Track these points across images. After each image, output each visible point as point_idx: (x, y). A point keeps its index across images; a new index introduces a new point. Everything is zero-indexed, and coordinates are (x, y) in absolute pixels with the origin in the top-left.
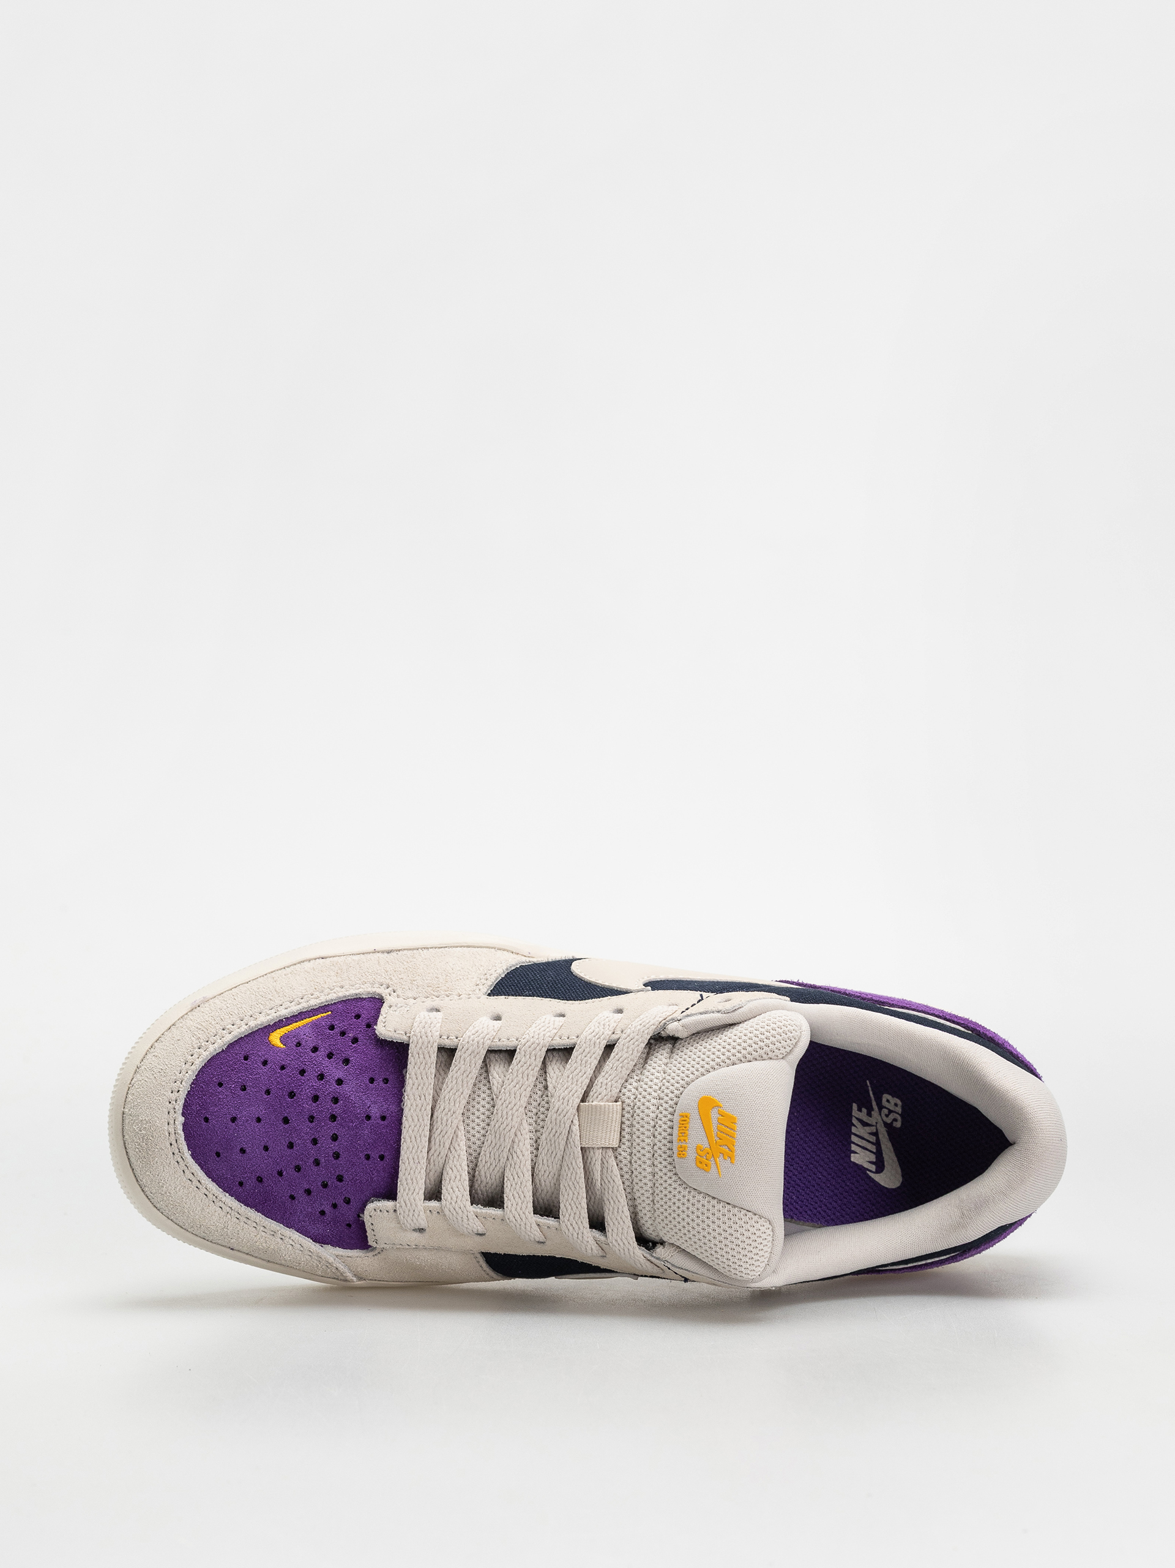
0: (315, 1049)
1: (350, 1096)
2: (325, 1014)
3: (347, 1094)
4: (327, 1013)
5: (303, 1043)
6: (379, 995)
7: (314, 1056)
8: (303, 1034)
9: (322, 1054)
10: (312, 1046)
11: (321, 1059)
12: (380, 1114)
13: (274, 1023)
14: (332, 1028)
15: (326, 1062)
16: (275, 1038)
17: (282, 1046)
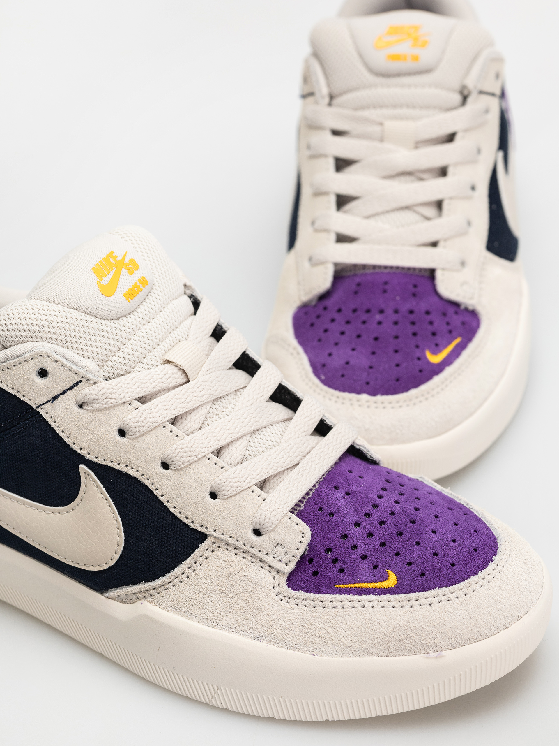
0: (364, 557)
1: (354, 512)
2: (341, 586)
3: (356, 514)
4: (338, 586)
5: (371, 567)
6: (289, 587)
7: (368, 552)
8: (368, 575)
9: (360, 551)
10: (365, 561)
11: (363, 547)
12: (339, 491)
13: (387, 594)
14: (341, 571)
15: (360, 543)
16: (392, 580)
17: (390, 572)
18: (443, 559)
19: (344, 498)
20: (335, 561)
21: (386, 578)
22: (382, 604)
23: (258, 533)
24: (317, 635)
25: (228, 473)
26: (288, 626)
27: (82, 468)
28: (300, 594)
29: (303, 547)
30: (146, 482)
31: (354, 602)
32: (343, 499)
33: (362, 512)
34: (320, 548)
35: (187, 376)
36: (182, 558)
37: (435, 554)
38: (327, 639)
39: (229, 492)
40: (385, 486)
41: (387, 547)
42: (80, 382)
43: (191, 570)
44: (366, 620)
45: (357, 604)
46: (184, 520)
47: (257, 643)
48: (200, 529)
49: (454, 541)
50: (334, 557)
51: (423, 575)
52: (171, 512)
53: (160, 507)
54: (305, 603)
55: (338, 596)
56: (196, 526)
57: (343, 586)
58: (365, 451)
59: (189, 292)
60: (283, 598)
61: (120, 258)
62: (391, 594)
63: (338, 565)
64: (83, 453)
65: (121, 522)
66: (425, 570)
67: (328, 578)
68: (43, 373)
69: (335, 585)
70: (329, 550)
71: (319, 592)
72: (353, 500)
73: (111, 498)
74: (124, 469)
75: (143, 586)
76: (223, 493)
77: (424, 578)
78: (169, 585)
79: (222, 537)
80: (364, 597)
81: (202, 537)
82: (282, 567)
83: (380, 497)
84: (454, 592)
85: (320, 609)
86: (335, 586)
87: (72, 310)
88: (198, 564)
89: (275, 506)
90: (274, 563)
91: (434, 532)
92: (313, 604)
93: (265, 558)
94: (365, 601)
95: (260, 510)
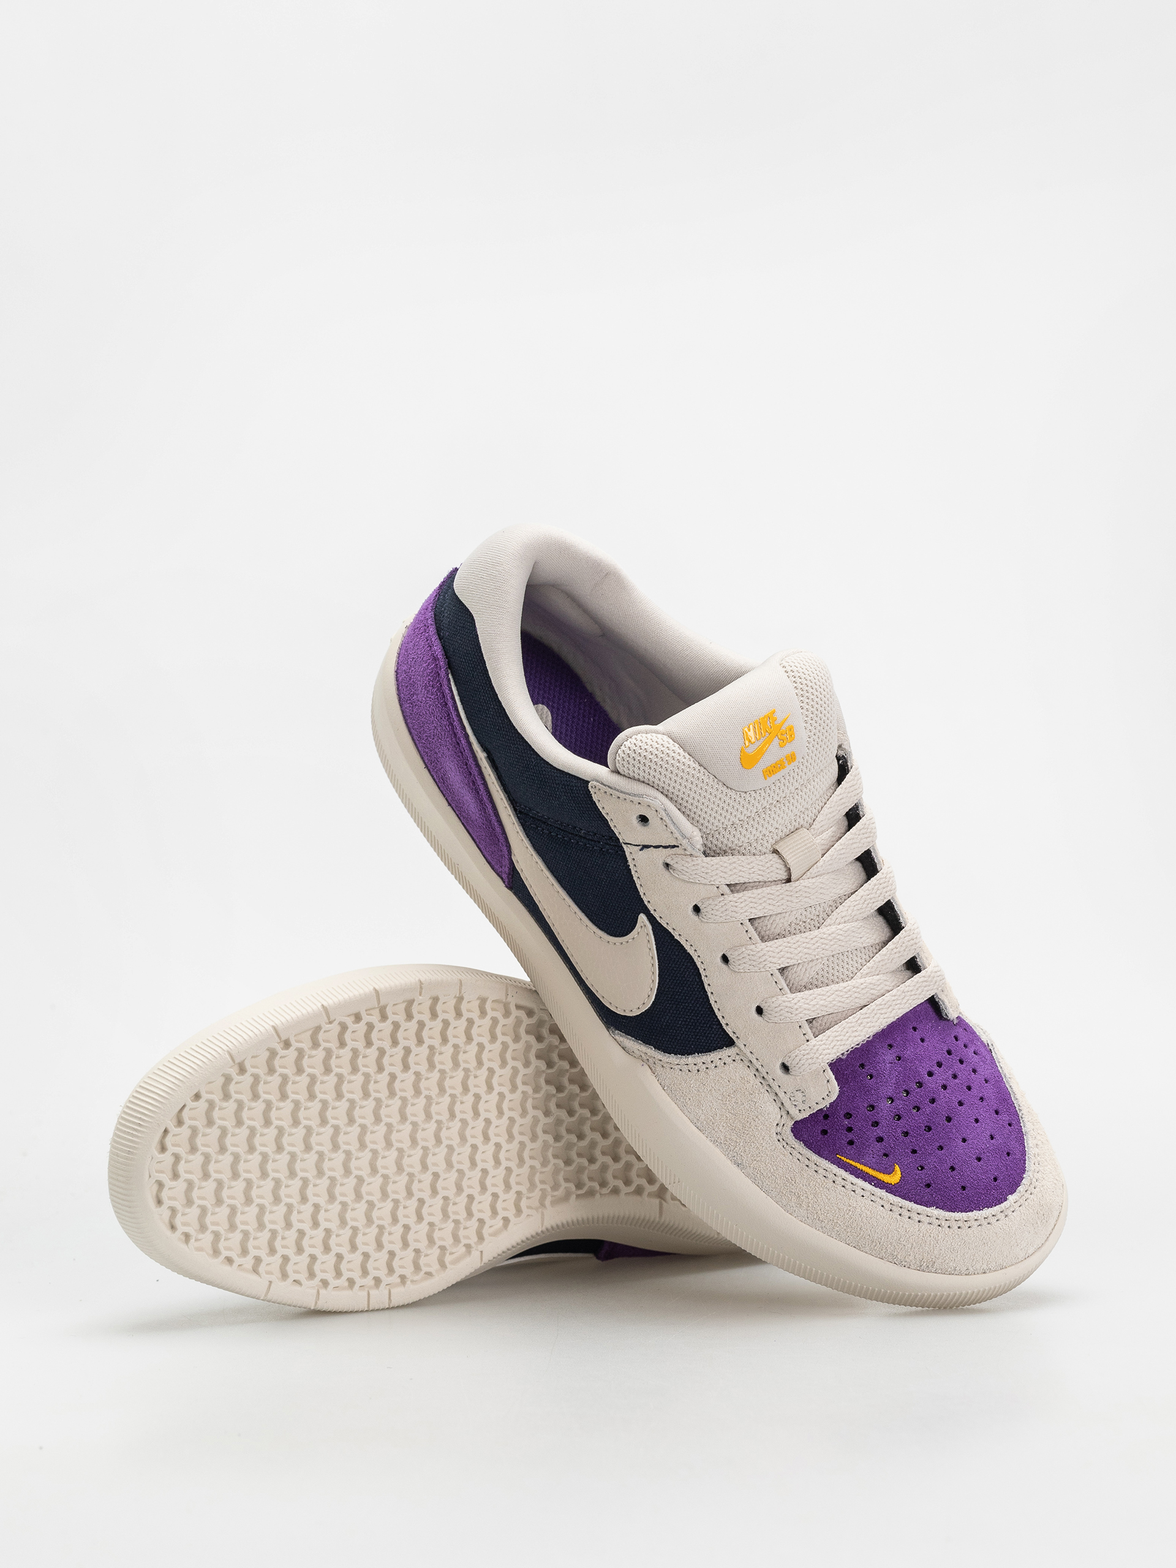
0: (880, 1139)
1: (895, 1084)
2: (843, 1158)
3: (895, 1087)
4: (840, 1157)
5: (881, 1153)
6: (792, 1131)
7: (886, 1136)
8: (874, 1160)
9: (878, 1132)
10: (879, 1144)
11: (884, 1128)
12: (890, 1051)
13: (883, 1189)
14: (851, 1143)
15: (883, 1122)
16: (894, 1178)
17: (897, 1168)
18: (957, 1177)
19: (892, 1063)
20: (850, 1129)
21: (889, 1171)
22: (873, 1198)
23: (785, 1068)
24: (796, 1194)
25: (784, 998)
26: (772, 1170)
27: (642, 917)
28: (799, 1146)
29: (824, 1104)
30: (699, 964)
31: (847, 1183)
32: (890, 1063)
33: (902, 1088)
34: (841, 1108)
35: (790, 875)
36: (701, 1050)
37: (953, 1169)
38: (804, 1203)
39: (776, 1019)
40: (942, 1060)
41: (907, 1139)
42: (678, 847)
43: (704, 1066)
44: (850, 1206)
45: (849, 1186)
46: (720, 1018)
47: (734, 1168)
48: (731, 1035)
49: (979, 1159)
50: (850, 1126)
51: (928, 1186)
52: (710, 1005)
53: (702, 993)
54: (800, 1157)
55: (834, 1168)
56: (729, 1031)
57: (845, 1159)
58: (942, 1007)
59: (841, 753)
60: (781, 1140)
61: (779, 721)
62: (887, 1191)
63: (850, 1136)
64: (649, 906)
65: (657, 985)
66: (932, 1182)
67: (834, 1145)
68: (644, 819)
69: (837, 1154)
70: (848, 1116)
71: (819, 1153)
72: (900, 1068)
73: (658, 959)
74: (683, 942)
75: (651, 1051)
76: (769, 1016)
77: (928, 1190)
78: (676, 1067)
79: (749, 1054)
80: (860, 1182)
81: (728, 1042)
82: (794, 1112)
83: (930, 1074)
84: (949, 1220)
85: (811, 1172)
86: (838, 1156)
87: (702, 770)
88: (713, 1065)
89: (815, 1053)
90: (787, 1104)
91: (964, 1140)
92: (807, 1162)
93: (781, 1095)
94: (858, 1186)
95: (798, 1050)
